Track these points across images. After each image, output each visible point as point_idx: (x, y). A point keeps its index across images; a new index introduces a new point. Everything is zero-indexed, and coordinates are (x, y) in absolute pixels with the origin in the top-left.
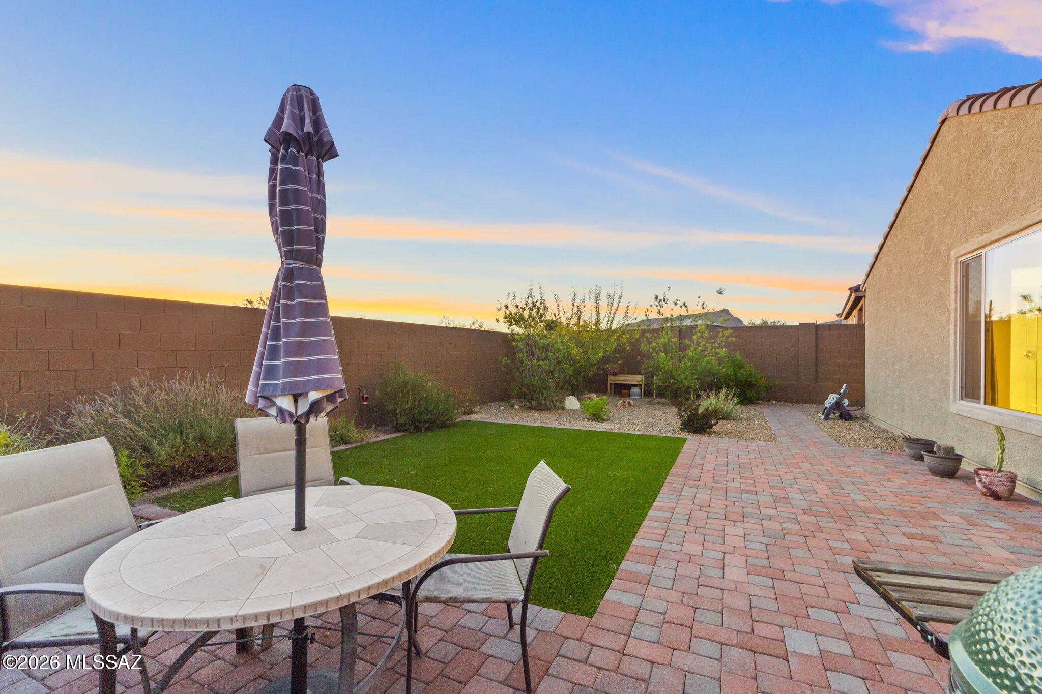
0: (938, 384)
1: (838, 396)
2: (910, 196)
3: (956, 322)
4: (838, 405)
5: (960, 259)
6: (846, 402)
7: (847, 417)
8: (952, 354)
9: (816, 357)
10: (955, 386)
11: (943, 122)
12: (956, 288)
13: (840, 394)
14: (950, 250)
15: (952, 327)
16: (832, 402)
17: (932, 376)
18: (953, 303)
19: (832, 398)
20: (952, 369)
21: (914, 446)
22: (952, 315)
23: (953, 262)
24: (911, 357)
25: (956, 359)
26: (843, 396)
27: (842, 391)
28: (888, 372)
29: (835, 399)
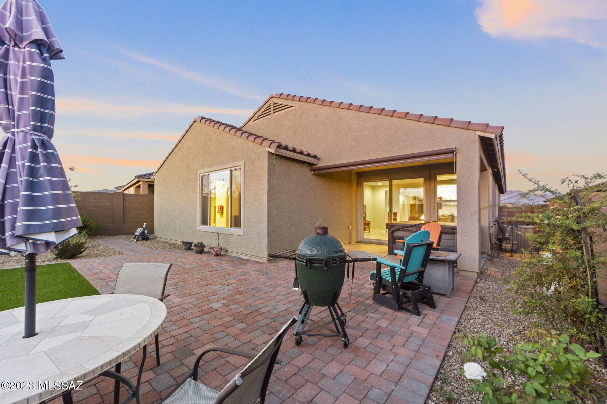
0: (192, 220)
1: (143, 229)
2: (179, 145)
3: (199, 197)
4: (143, 233)
5: (201, 175)
6: (146, 232)
7: (147, 239)
8: (198, 208)
9: (123, 210)
10: (199, 220)
11: (194, 122)
12: (200, 184)
13: (143, 228)
14: (197, 170)
15: (198, 199)
16: (140, 232)
17: (189, 217)
18: (198, 190)
19: (139, 231)
20: (198, 214)
21: (186, 245)
22: (198, 194)
23: (199, 175)
24: (179, 210)
25: (199, 211)
26: (145, 229)
27: (144, 226)
28: (167, 217)
29: (141, 231)
